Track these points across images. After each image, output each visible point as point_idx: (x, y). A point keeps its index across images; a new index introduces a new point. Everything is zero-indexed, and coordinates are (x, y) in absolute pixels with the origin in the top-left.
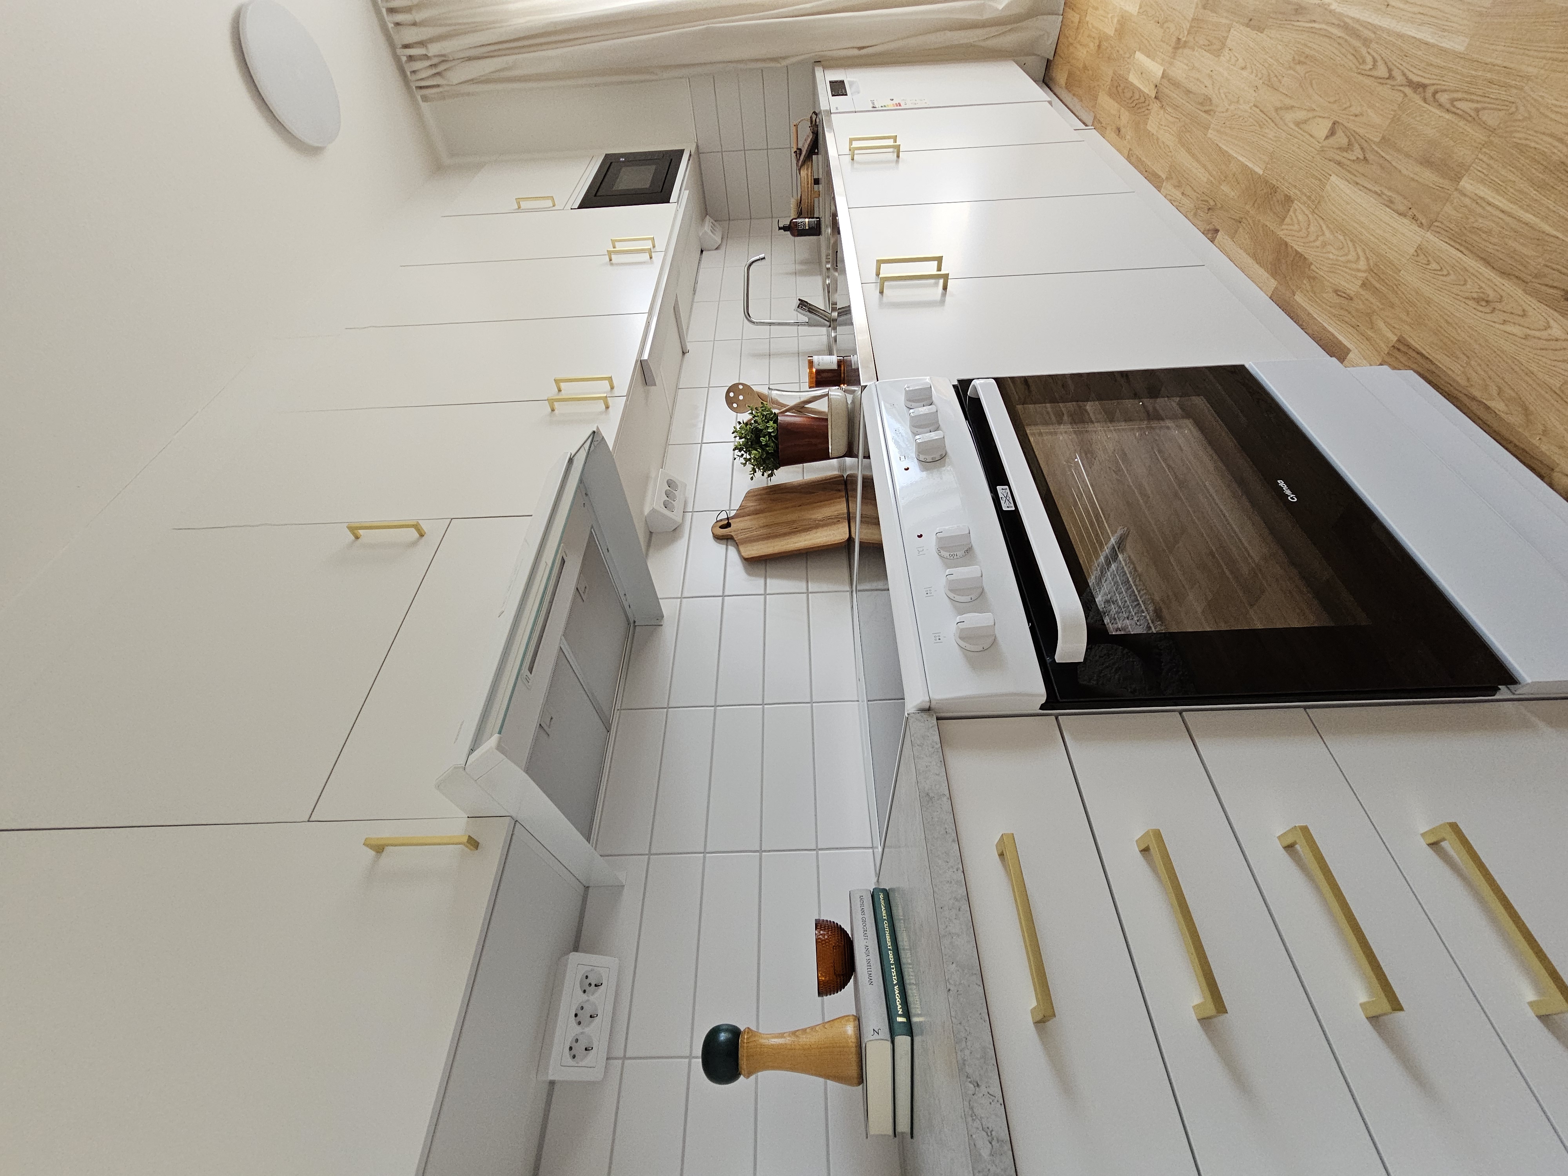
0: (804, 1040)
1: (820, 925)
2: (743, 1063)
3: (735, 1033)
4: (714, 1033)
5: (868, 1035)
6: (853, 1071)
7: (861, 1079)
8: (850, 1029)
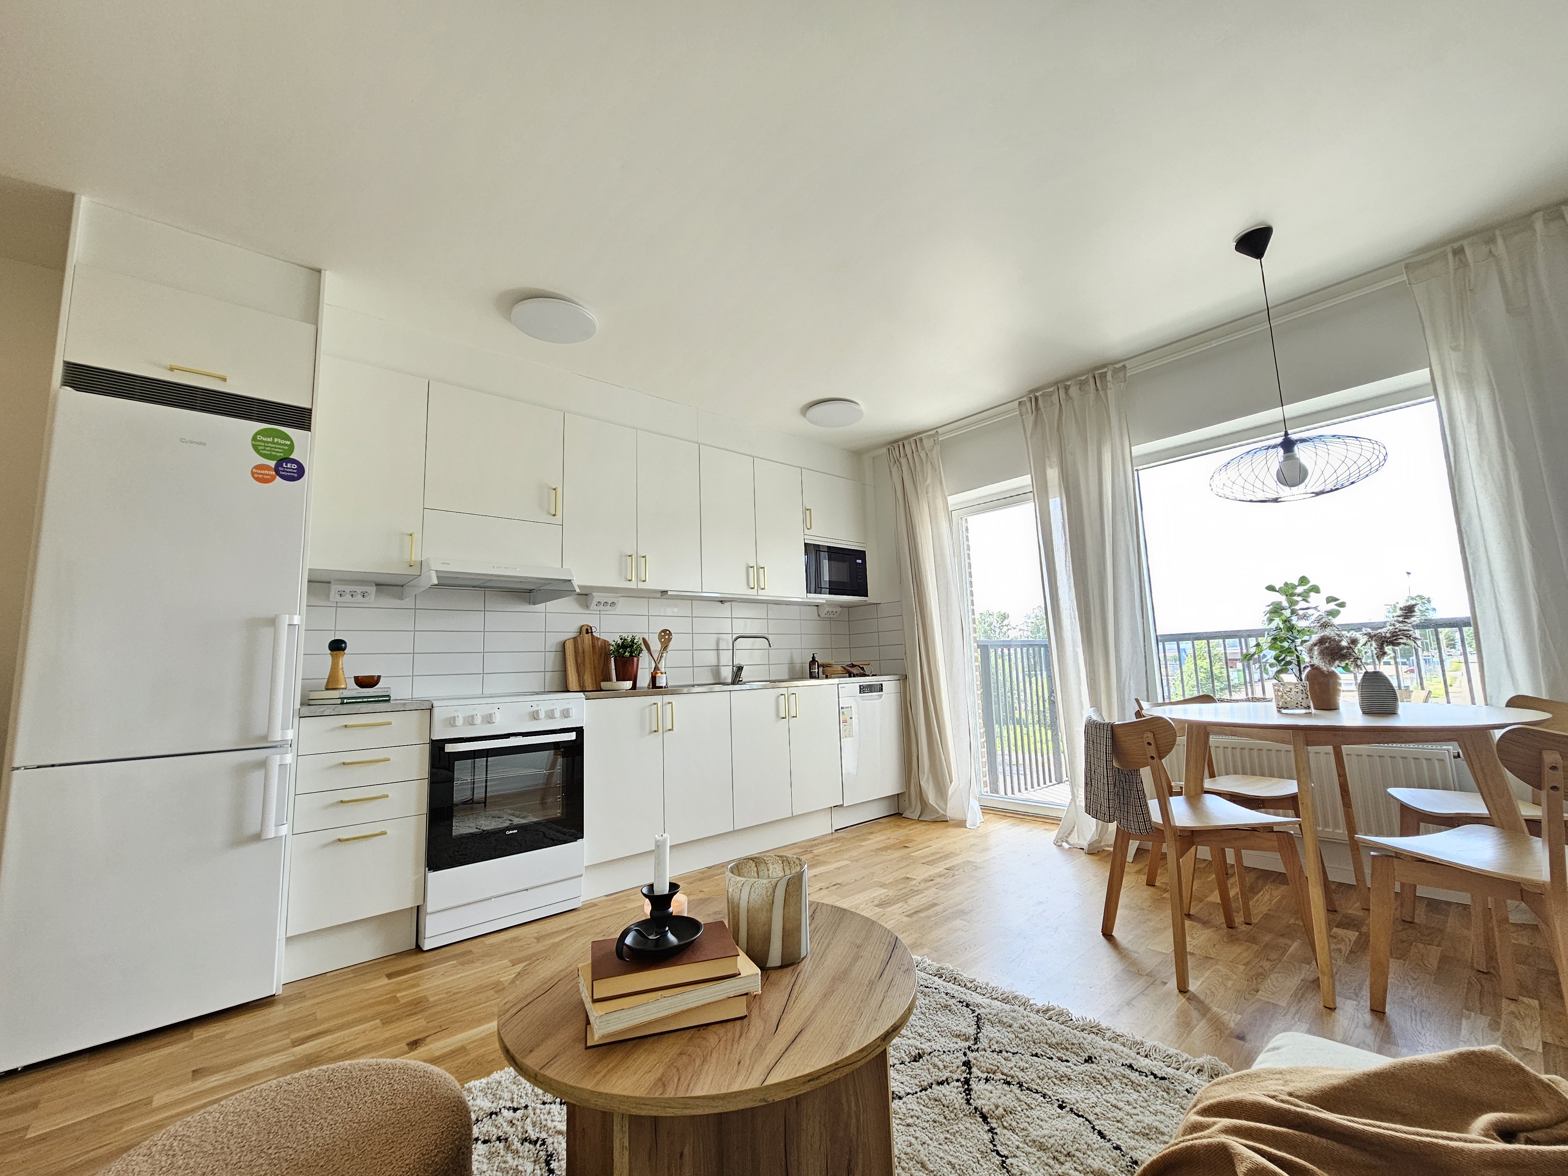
0: (341, 672)
1: (379, 677)
2: (335, 652)
3: (344, 649)
4: (344, 642)
5: (341, 691)
6: (330, 687)
7: (327, 689)
8: (343, 686)
